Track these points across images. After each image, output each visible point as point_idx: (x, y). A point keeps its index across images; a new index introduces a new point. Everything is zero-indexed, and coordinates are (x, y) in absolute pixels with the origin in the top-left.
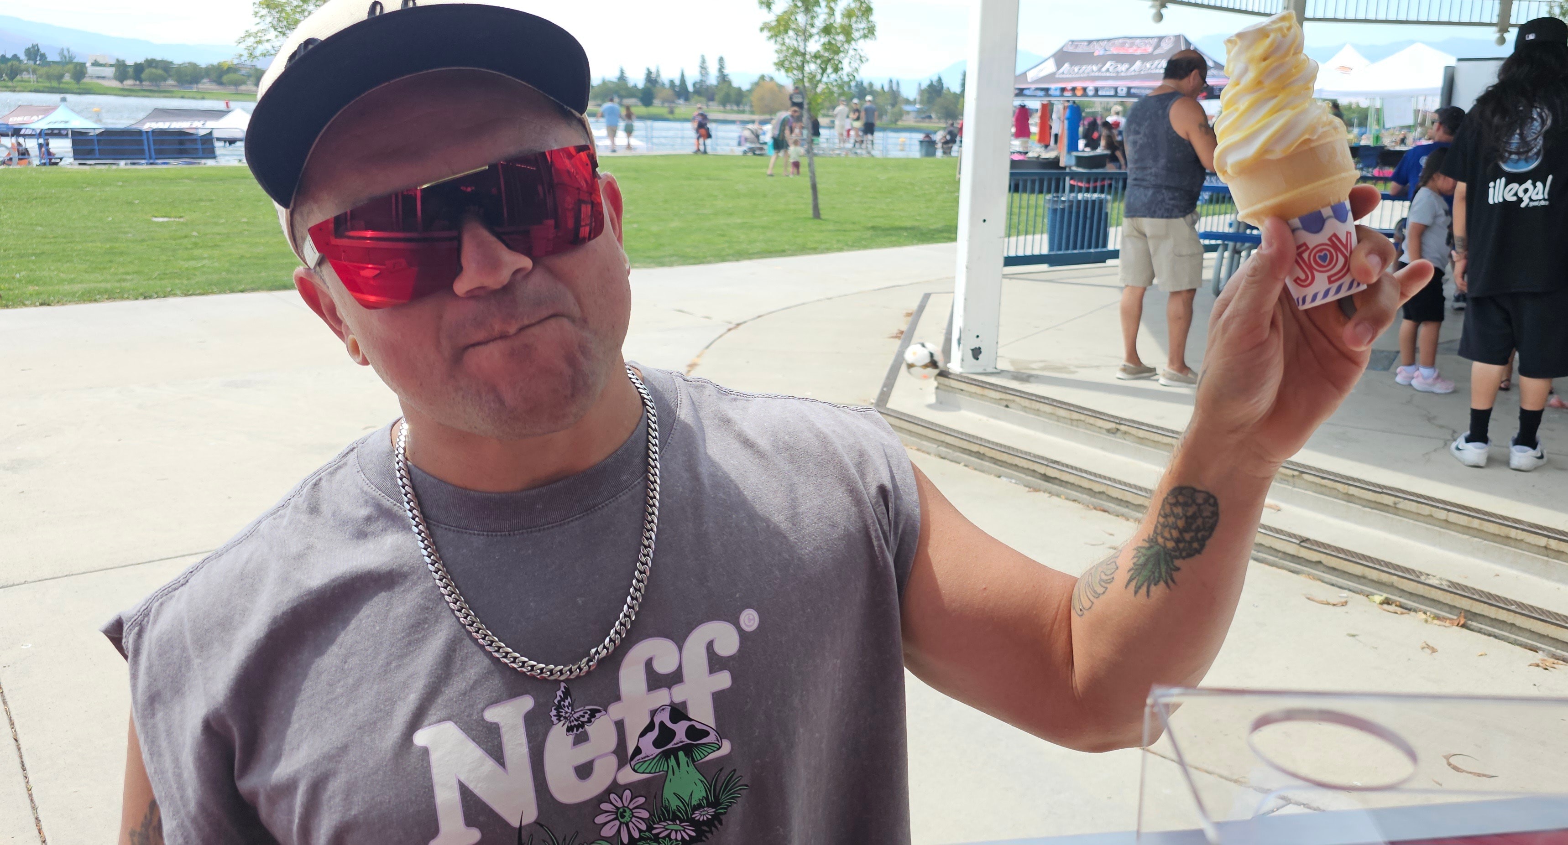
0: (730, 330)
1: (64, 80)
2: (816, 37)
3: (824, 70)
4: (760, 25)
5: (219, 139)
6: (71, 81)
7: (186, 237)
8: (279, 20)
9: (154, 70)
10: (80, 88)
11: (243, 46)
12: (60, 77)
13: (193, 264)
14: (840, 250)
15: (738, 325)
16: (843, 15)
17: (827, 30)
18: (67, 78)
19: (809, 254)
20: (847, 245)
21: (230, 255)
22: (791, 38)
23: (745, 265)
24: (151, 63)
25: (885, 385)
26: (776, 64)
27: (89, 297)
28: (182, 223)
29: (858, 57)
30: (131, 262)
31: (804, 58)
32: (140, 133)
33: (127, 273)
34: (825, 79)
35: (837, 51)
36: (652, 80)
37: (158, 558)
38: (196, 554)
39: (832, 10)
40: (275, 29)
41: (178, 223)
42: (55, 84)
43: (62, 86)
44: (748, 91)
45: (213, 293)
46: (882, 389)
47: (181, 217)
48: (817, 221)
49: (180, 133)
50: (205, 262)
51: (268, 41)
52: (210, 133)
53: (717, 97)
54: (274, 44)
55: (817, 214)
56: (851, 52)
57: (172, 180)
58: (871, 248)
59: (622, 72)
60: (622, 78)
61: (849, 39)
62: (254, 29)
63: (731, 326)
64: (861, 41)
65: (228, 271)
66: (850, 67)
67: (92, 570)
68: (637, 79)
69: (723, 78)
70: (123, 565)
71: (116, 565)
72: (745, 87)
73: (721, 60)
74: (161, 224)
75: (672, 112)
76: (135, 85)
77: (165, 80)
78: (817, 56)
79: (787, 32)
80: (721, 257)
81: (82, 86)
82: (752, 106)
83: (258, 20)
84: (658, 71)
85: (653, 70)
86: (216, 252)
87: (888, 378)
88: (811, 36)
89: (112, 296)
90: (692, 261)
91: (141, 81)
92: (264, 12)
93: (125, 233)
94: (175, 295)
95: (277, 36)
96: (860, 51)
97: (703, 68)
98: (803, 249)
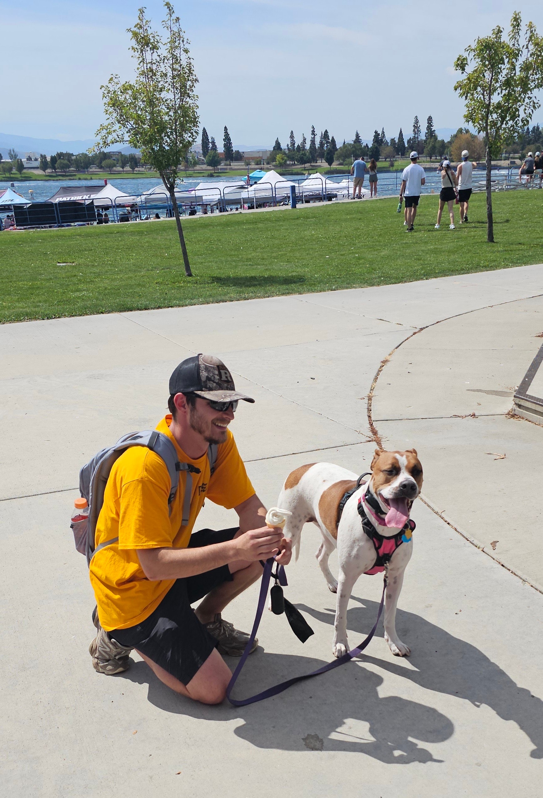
0: (415, 334)
1: (12, 172)
2: (499, 90)
3: (503, 118)
4: (455, 84)
5: (97, 207)
6: (17, 172)
7: (75, 276)
8: (121, 115)
9: (62, 161)
10: (21, 177)
11: (99, 137)
12: (10, 170)
13: (77, 294)
14: (506, 267)
15: (422, 329)
16: (522, 69)
17: (508, 83)
18: (14, 171)
19: (481, 271)
20: (512, 262)
21: (99, 287)
22: (478, 95)
23: (433, 281)
24: (60, 155)
25: (526, 376)
26: (465, 116)
27: (18, 318)
28: (73, 266)
29: (532, 104)
30: (43, 294)
31: (488, 110)
32: (52, 205)
33: (40, 302)
34: (504, 126)
35: (516, 100)
36: (378, 139)
37: (40, 493)
38: (62, 491)
39: (513, 65)
40: (119, 122)
41: (71, 266)
42: (8, 175)
43: (12, 176)
44: (448, 142)
45: (87, 314)
46: (524, 379)
47: (73, 262)
48: (490, 244)
49: (74, 203)
50: (84, 293)
51: (114, 131)
52: (92, 202)
53: (425, 150)
54: (118, 133)
55: (491, 238)
56: (527, 100)
57: (71, 237)
58: (531, 264)
59: (357, 136)
60: (358, 139)
61: (526, 89)
62: (106, 123)
63: (416, 330)
64: (536, 90)
65: (97, 299)
66: (525, 113)
67: (4, 499)
68: (368, 140)
69: (431, 133)
70: (21, 496)
71: (17, 497)
72: (447, 140)
73: (430, 119)
74: (62, 267)
75: (392, 165)
76: (52, 172)
77: (69, 167)
78: (499, 106)
79: (476, 89)
80: (415, 276)
81: (23, 175)
82: (451, 155)
83: (108, 116)
84: (383, 133)
85: (380, 132)
86: (92, 286)
87: (529, 370)
88: (495, 90)
89: (31, 316)
90: (393, 281)
91: (55, 169)
92: (111, 110)
93: (41, 274)
94: (65, 316)
95: (120, 128)
96: (533, 99)
97: (416, 127)
98: (476, 268)
